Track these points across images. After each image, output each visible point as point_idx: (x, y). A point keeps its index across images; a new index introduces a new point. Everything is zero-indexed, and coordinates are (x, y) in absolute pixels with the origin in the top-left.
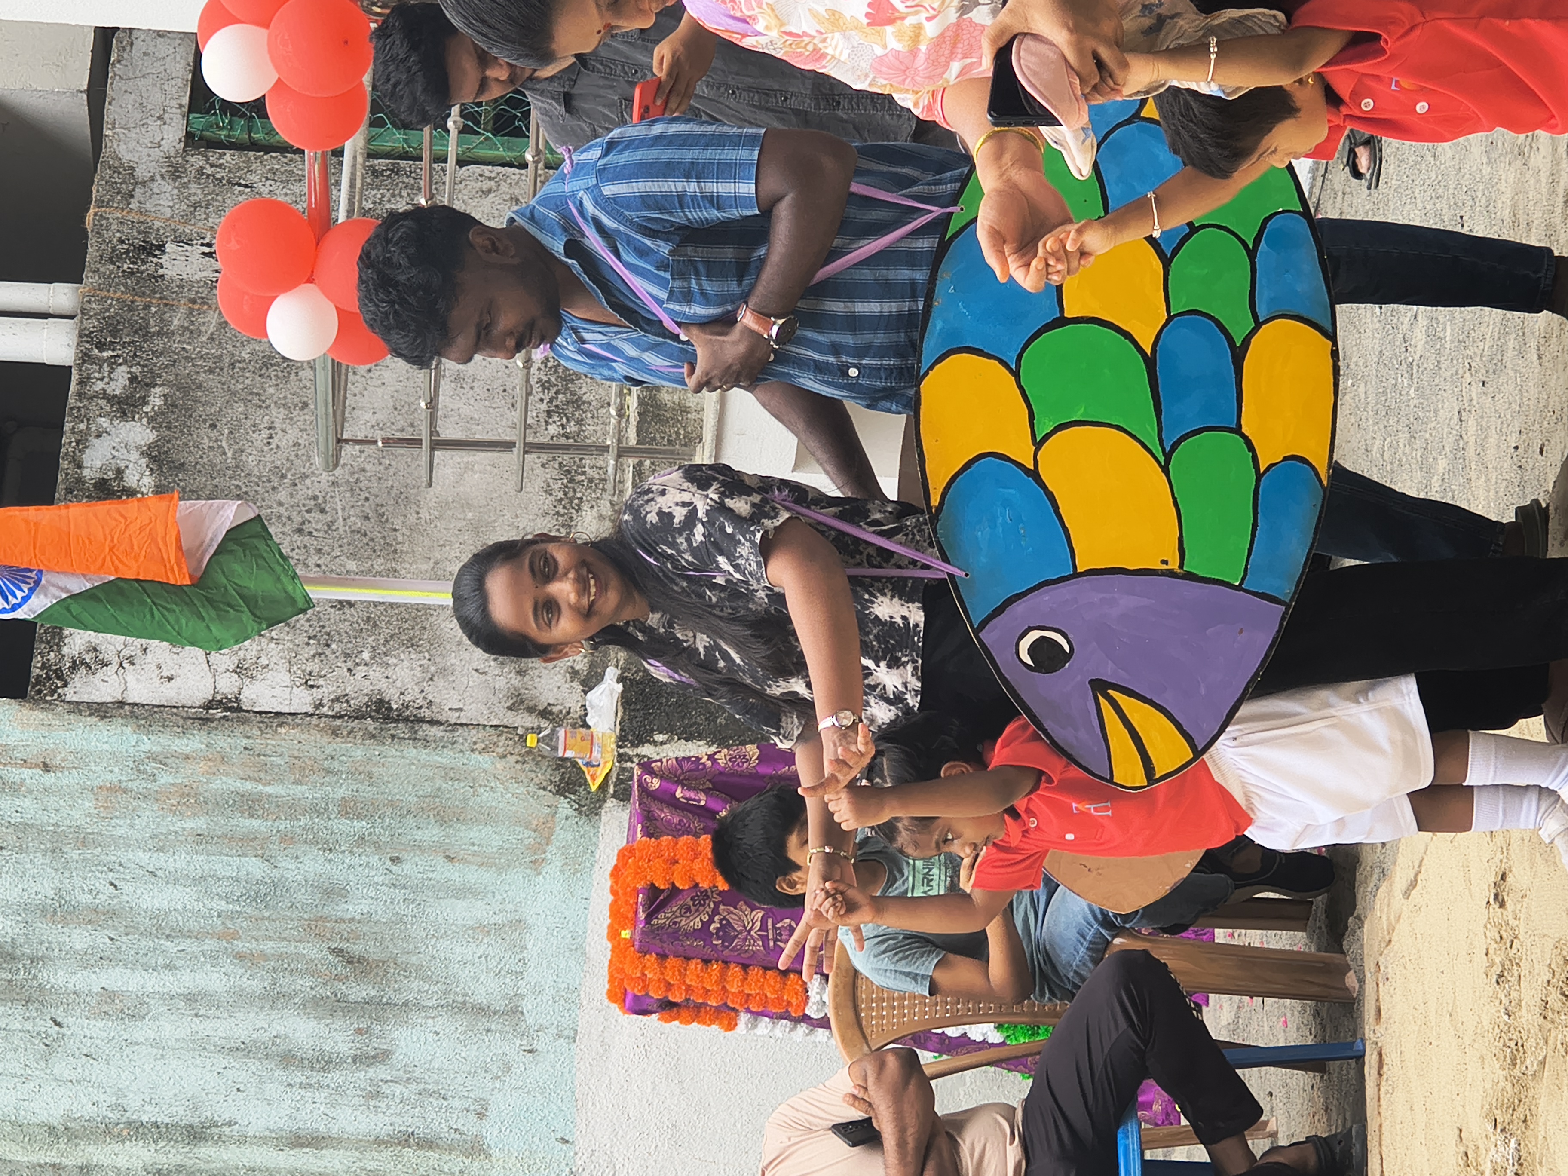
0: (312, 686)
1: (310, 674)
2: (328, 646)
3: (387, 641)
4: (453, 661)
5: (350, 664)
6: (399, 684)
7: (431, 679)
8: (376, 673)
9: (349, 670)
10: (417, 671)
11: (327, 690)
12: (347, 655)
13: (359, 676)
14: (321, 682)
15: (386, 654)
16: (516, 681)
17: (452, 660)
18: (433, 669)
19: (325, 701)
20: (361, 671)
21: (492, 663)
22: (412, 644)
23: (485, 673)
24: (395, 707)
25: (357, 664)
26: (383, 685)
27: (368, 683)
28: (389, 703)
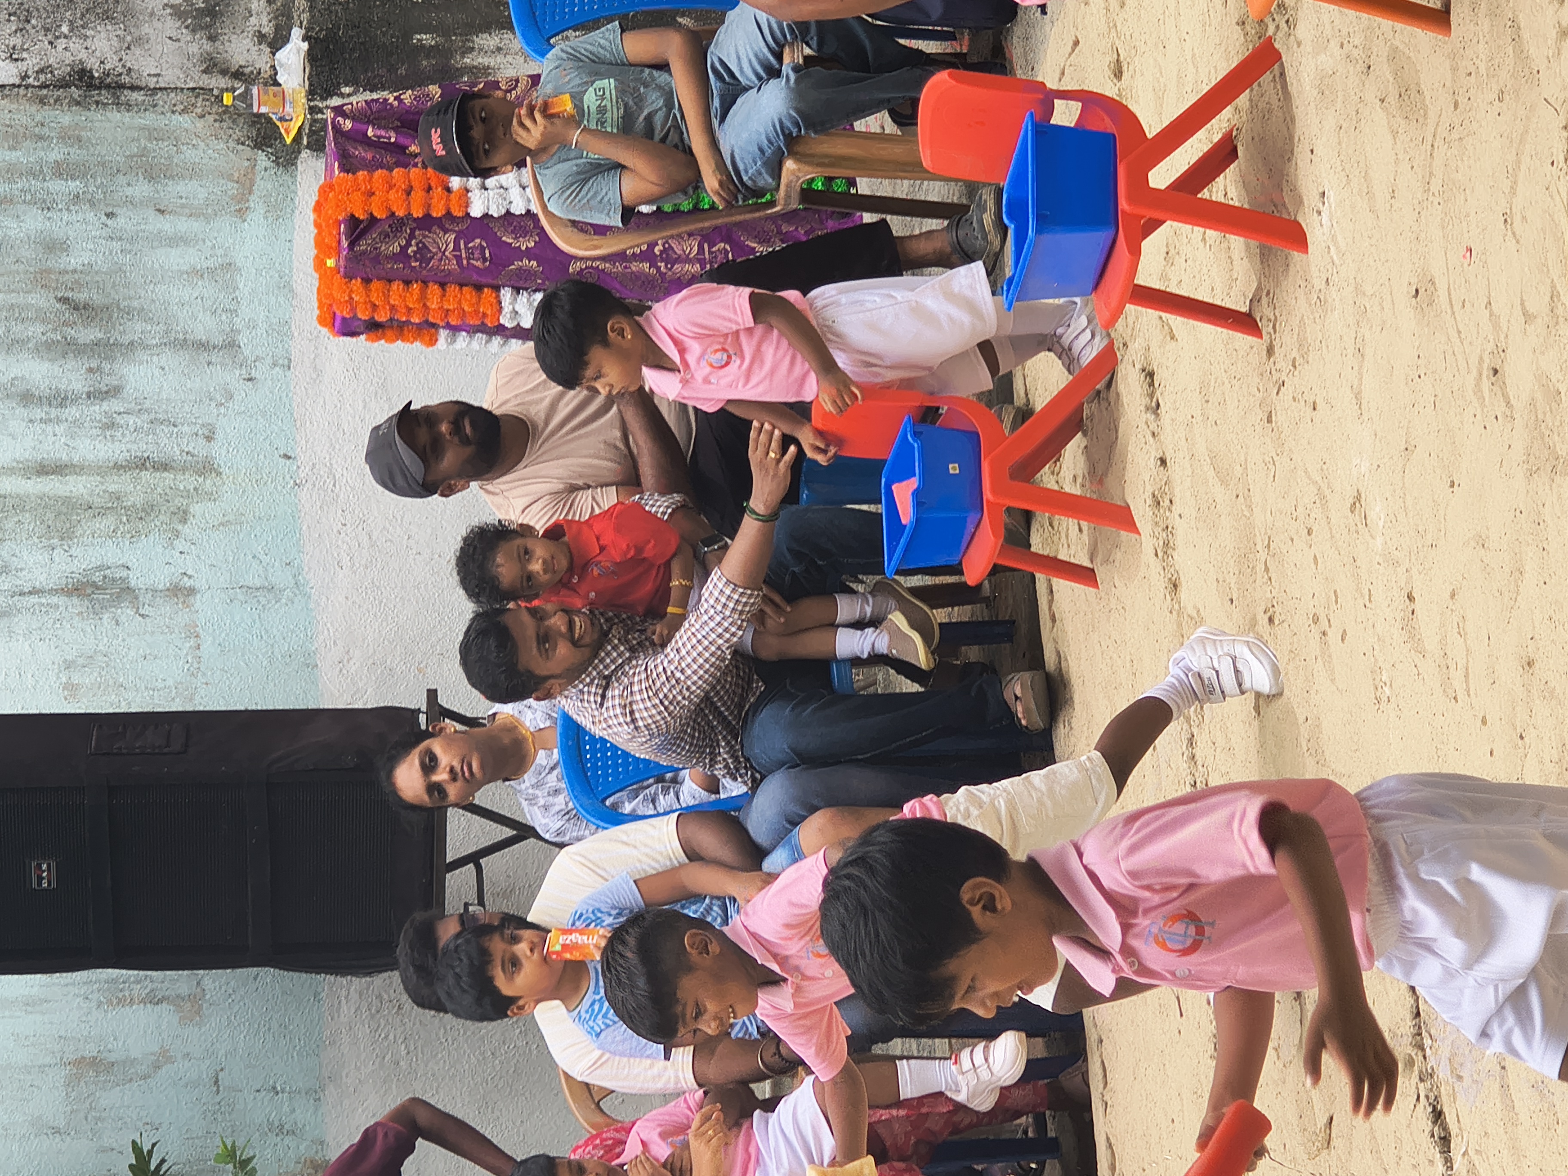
0: (16, 60)
1: (14, 48)
2: (29, 22)
3: (83, 15)
4: (147, 31)
5: (50, 37)
6: (98, 54)
7: (128, 48)
8: (75, 45)
9: (51, 43)
10: (115, 42)
11: (31, 63)
12: (47, 30)
13: (60, 48)
14: (25, 55)
15: (83, 27)
16: (208, 46)
17: (146, 29)
18: (129, 38)
19: (30, 73)
20: (61, 43)
21: (184, 31)
22: (107, 17)
23: (178, 40)
24: (96, 75)
25: (57, 38)
26: (83, 55)
27: (68, 54)
28: (91, 71)
